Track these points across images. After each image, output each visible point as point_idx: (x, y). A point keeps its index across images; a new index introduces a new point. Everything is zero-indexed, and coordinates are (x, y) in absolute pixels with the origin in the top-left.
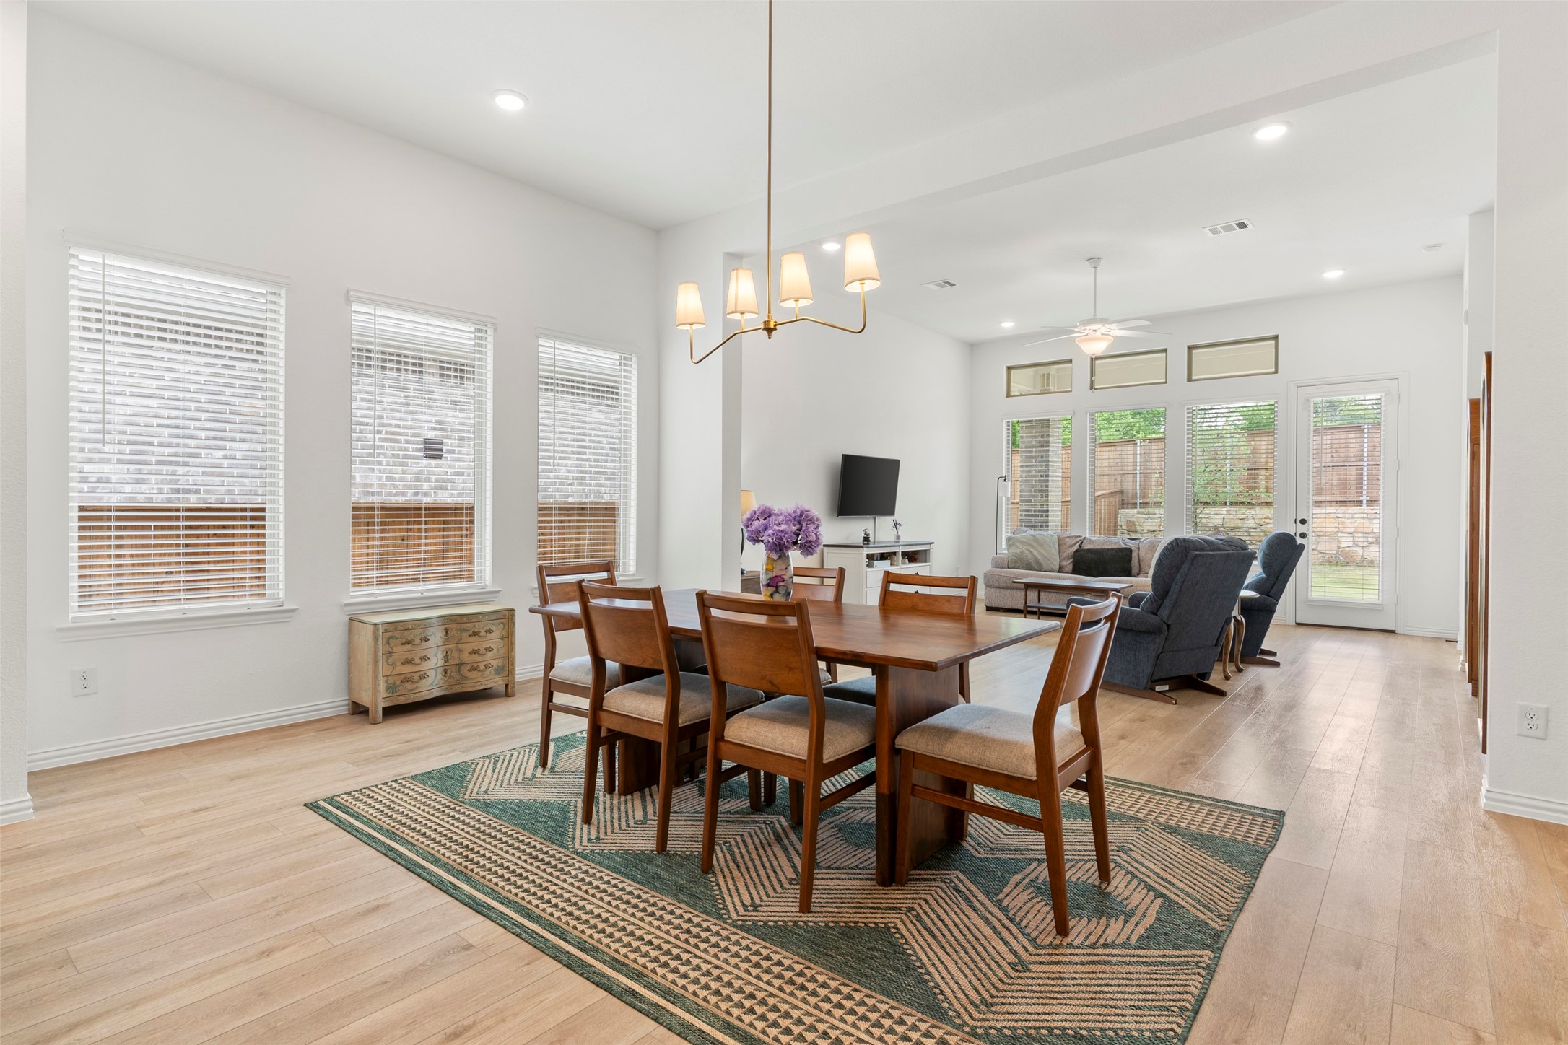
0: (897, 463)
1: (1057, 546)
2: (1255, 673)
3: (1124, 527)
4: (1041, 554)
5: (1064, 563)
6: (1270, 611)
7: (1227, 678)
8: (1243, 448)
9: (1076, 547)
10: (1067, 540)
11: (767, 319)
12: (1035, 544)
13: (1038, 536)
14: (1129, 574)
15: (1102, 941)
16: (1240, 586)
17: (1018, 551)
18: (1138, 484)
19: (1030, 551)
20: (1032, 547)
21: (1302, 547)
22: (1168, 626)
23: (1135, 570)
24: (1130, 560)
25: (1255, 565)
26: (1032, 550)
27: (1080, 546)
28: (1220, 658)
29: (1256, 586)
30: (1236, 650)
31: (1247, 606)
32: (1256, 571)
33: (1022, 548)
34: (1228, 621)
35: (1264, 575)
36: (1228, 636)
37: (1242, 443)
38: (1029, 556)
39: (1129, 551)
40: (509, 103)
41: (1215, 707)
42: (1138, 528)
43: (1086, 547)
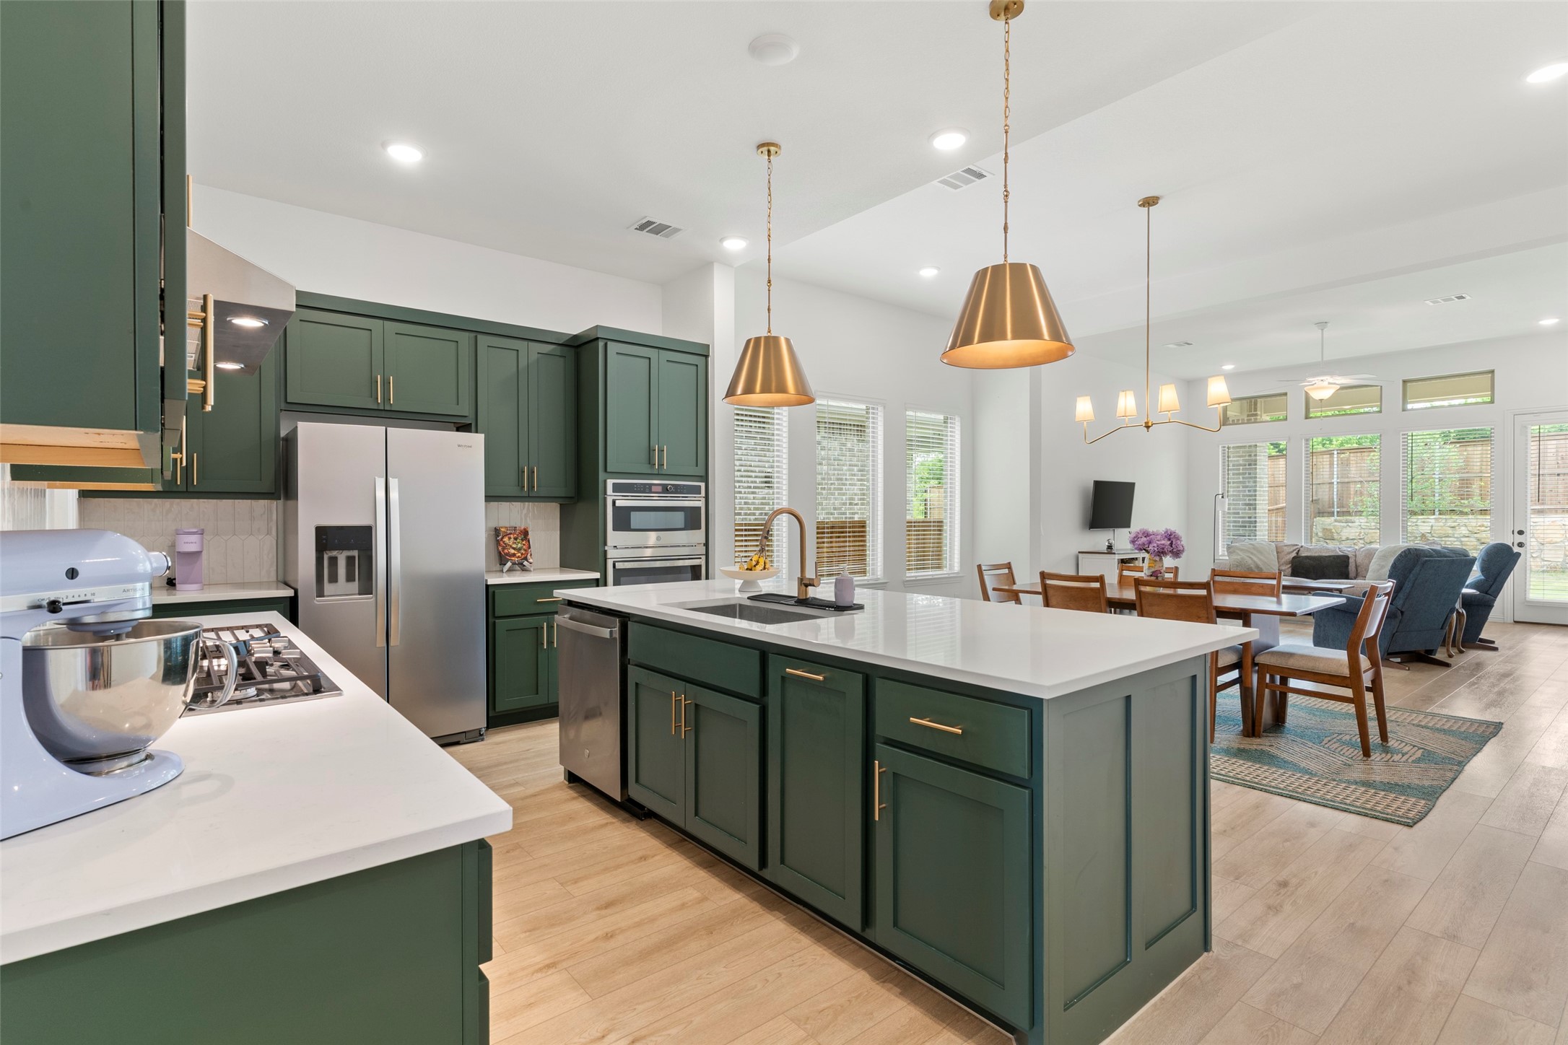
0: (1132, 485)
1: (1275, 553)
2: (1473, 655)
3: (1320, 534)
4: (1260, 560)
5: (1283, 568)
6: (1489, 606)
7: (1450, 656)
8: (1454, 457)
9: (1294, 554)
10: (1285, 548)
11: (1146, 421)
12: (1255, 552)
13: (1256, 545)
14: (1347, 577)
15: (1392, 760)
16: (1462, 584)
17: (1239, 557)
18: (1335, 493)
19: (1250, 558)
20: (1252, 553)
21: (1518, 555)
22: (1402, 613)
23: (1352, 574)
24: (1347, 566)
25: (1475, 571)
26: (1251, 556)
27: (1297, 553)
28: (1444, 644)
29: (1475, 585)
30: (1457, 635)
31: (1468, 602)
32: (1476, 574)
33: (1243, 555)
34: (1453, 610)
35: (1483, 577)
36: (1451, 623)
37: (1454, 454)
38: (1250, 562)
39: (1347, 558)
40: (928, 273)
41: (1441, 674)
42: (1336, 536)
43: (1303, 554)
